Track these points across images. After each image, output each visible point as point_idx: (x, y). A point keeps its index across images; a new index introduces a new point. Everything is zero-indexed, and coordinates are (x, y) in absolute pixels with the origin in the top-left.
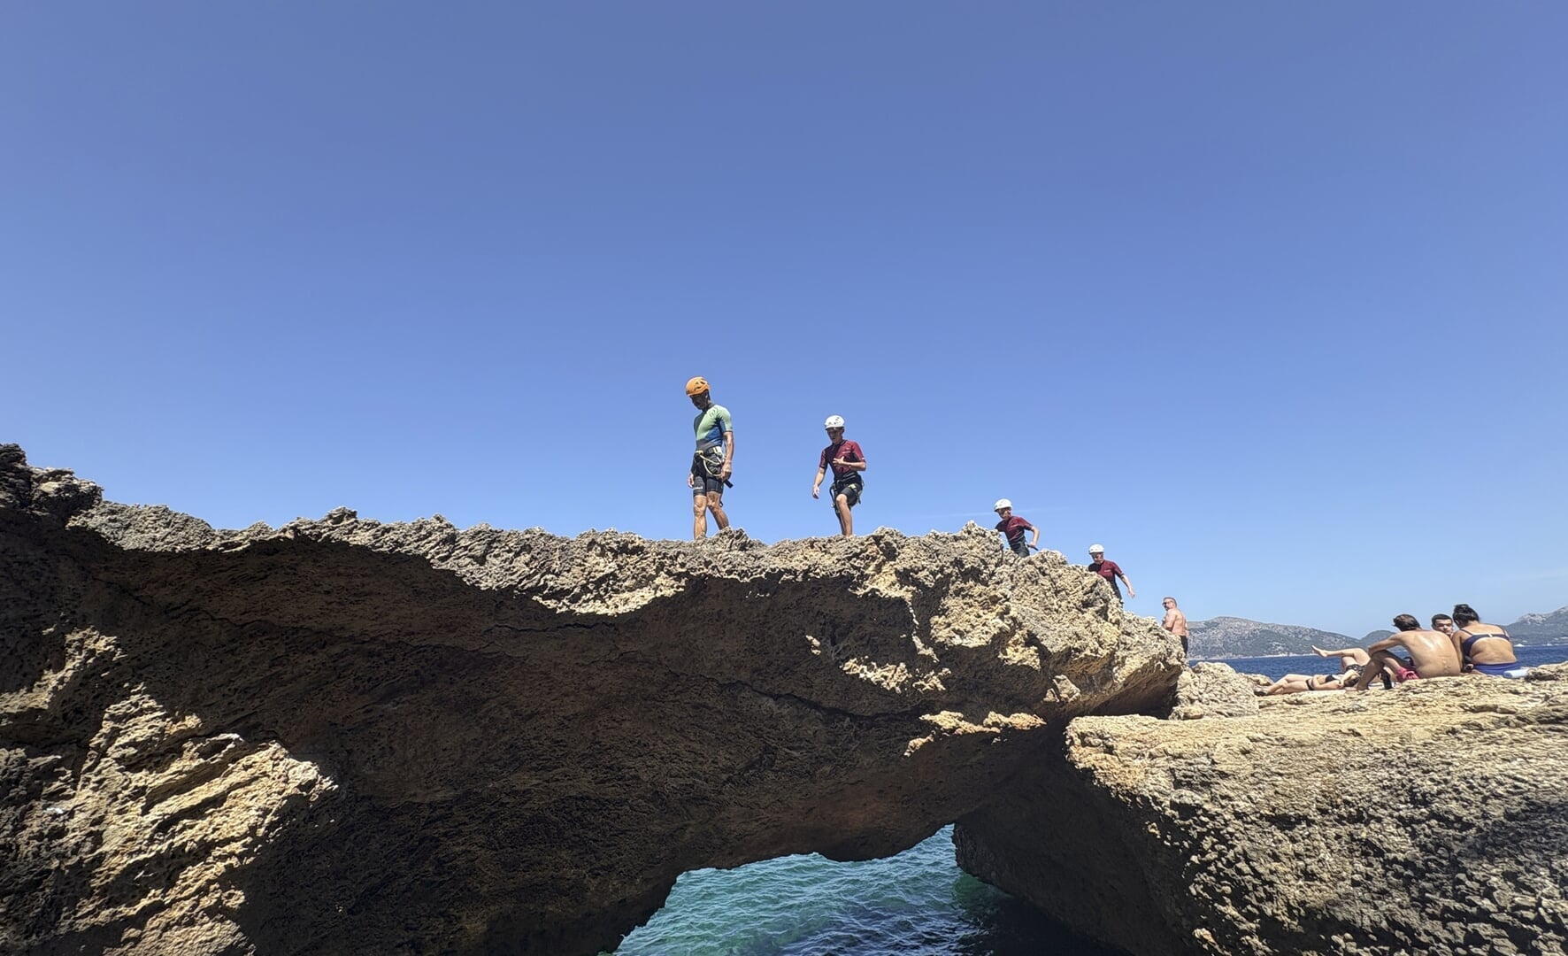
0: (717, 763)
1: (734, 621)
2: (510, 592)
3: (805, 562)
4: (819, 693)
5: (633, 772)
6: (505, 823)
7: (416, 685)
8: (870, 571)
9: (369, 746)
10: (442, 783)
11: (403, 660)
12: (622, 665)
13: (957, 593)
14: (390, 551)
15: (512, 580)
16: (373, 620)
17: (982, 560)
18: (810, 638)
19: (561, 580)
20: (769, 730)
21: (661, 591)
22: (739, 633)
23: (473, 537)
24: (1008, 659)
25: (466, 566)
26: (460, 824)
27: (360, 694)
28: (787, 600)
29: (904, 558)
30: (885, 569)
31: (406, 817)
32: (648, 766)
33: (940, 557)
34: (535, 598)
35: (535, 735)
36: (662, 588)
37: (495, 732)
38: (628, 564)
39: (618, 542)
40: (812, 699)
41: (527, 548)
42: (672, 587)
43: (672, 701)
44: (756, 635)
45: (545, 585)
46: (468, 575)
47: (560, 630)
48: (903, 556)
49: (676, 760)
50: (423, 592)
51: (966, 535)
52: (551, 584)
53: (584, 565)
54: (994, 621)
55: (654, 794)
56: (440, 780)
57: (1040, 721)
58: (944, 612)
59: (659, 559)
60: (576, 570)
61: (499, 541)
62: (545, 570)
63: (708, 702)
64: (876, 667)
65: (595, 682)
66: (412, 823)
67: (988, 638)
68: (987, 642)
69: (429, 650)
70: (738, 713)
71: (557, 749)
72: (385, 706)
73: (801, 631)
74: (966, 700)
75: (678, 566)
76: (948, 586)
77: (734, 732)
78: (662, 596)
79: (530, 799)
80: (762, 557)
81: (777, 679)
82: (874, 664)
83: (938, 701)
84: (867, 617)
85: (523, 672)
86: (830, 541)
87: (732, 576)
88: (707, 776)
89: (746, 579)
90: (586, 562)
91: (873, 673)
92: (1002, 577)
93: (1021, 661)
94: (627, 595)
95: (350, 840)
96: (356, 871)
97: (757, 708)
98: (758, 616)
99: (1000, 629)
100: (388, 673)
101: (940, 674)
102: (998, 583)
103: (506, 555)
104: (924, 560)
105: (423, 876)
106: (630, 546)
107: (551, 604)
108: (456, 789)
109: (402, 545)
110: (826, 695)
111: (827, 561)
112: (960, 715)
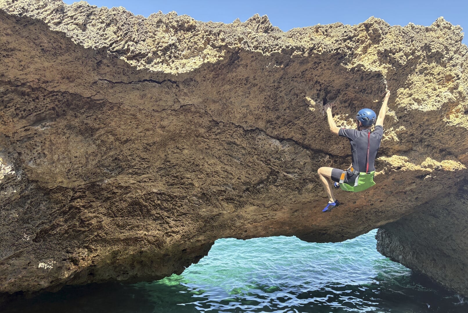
0: (240, 179)
1: (257, 85)
2: (105, 52)
3: (311, 42)
4: (310, 139)
5: (190, 181)
6: (117, 204)
7: (53, 116)
8: (359, 51)
9: (31, 151)
10: (76, 177)
11: (44, 99)
12: (182, 113)
13: (421, 72)
14: (20, 14)
15: (105, 43)
16: (21, 70)
17: (446, 47)
18: (308, 99)
19: (139, 46)
20: (275, 161)
21: (208, 58)
22: (260, 94)
23: (76, 10)
24: (450, 122)
25: (73, 30)
26: (91, 202)
27: (20, 119)
28: (295, 71)
29: (386, 42)
30: (369, 50)
31: (59, 194)
32: (199, 178)
33: (413, 42)
34: (122, 58)
35: (130, 153)
36: (208, 56)
37: (105, 149)
38: (184, 39)
39: (177, 21)
40: (305, 143)
41: (115, 22)
42: (215, 56)
43: (214, 139)
44: (271, 96)
45: (128, 50)
46: (75, 36)
47: (141, 83)
48: (386, 40)
49: (216, 176)
50: (48, 50)
51: (436, 28)
52: (132, 48)
53: (154, 37)
54: (445, 94)
55: (202, 194)
56: (75, 175)
57: (463, 166)
58: (409, 86)
59: (207, 35)
60: (149, 41)
61: (95, 14)
62: (127, 38)
63: (236, 141)
64: (353, 122)
65: (165, 123)
66: (63, 198)
67: (439, 105)
68: (438, 108)
69: (59, 94)
70: (255, 149)
71: (143, 163)
72: (36, 128)
73: (303, 94)
74: (412, 149)
75: (220, 41)
76: (416, 65)
77: (252, 161)
78: (208, 62)
79: (130, 192)
80: (280, 38)
81: (283, 128)
82: (352, 120)
83: (392, 148)
84: (352, 86)
85: (120, 113)
86: (331, 27)
87: (258, 50)
88: (234, 186)
89: (267, 53)
90: (156, 35)
91: (350, 126)
92: (457, 61)
93: (459, 124)
94: (184, 61)
95: (28, 203)
96: (34, 220)
97: (268, 146)
98: (274, 82)
99: (450, 99)
100: (36, 107)
101: (397, 130)
102: (454, 66)
103: (100, 25)
104: (401, 44)
105: (74, 227)
106: (186, 25)
107: (133, 63)
108: (85, 181)
109: (27, 11)
110: (315, 140)
111: (328, 41)
112: (406, 158)
